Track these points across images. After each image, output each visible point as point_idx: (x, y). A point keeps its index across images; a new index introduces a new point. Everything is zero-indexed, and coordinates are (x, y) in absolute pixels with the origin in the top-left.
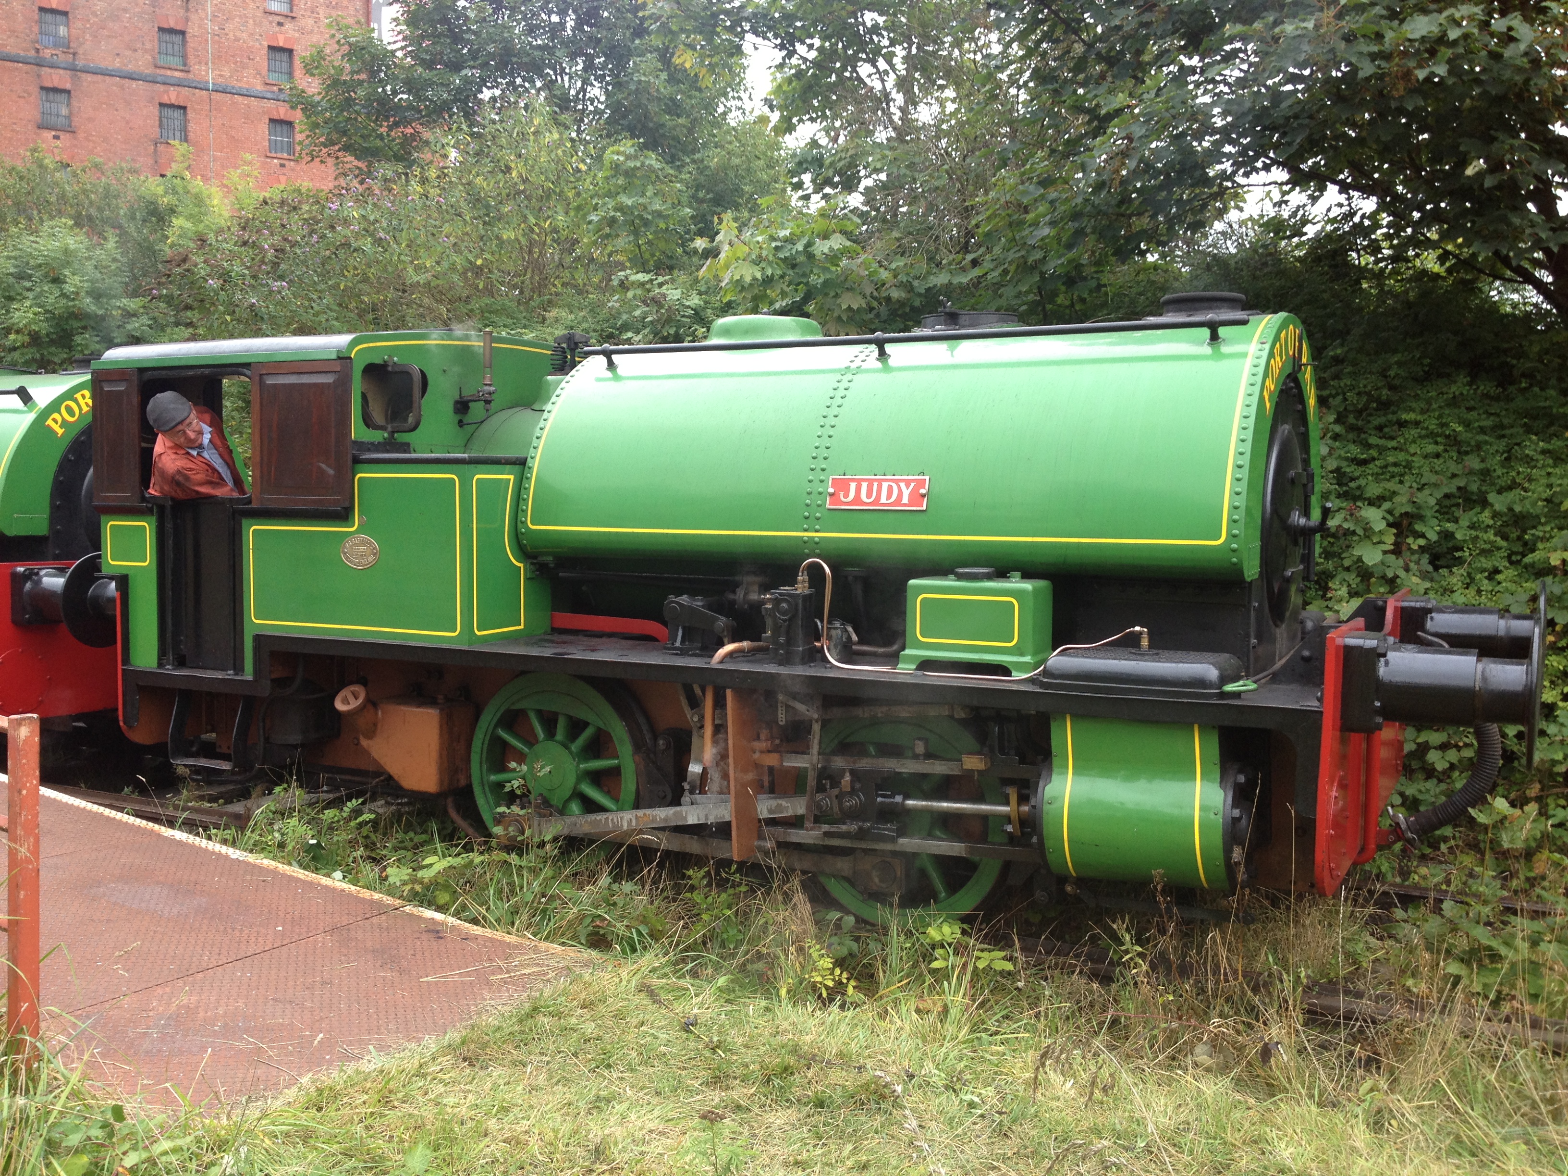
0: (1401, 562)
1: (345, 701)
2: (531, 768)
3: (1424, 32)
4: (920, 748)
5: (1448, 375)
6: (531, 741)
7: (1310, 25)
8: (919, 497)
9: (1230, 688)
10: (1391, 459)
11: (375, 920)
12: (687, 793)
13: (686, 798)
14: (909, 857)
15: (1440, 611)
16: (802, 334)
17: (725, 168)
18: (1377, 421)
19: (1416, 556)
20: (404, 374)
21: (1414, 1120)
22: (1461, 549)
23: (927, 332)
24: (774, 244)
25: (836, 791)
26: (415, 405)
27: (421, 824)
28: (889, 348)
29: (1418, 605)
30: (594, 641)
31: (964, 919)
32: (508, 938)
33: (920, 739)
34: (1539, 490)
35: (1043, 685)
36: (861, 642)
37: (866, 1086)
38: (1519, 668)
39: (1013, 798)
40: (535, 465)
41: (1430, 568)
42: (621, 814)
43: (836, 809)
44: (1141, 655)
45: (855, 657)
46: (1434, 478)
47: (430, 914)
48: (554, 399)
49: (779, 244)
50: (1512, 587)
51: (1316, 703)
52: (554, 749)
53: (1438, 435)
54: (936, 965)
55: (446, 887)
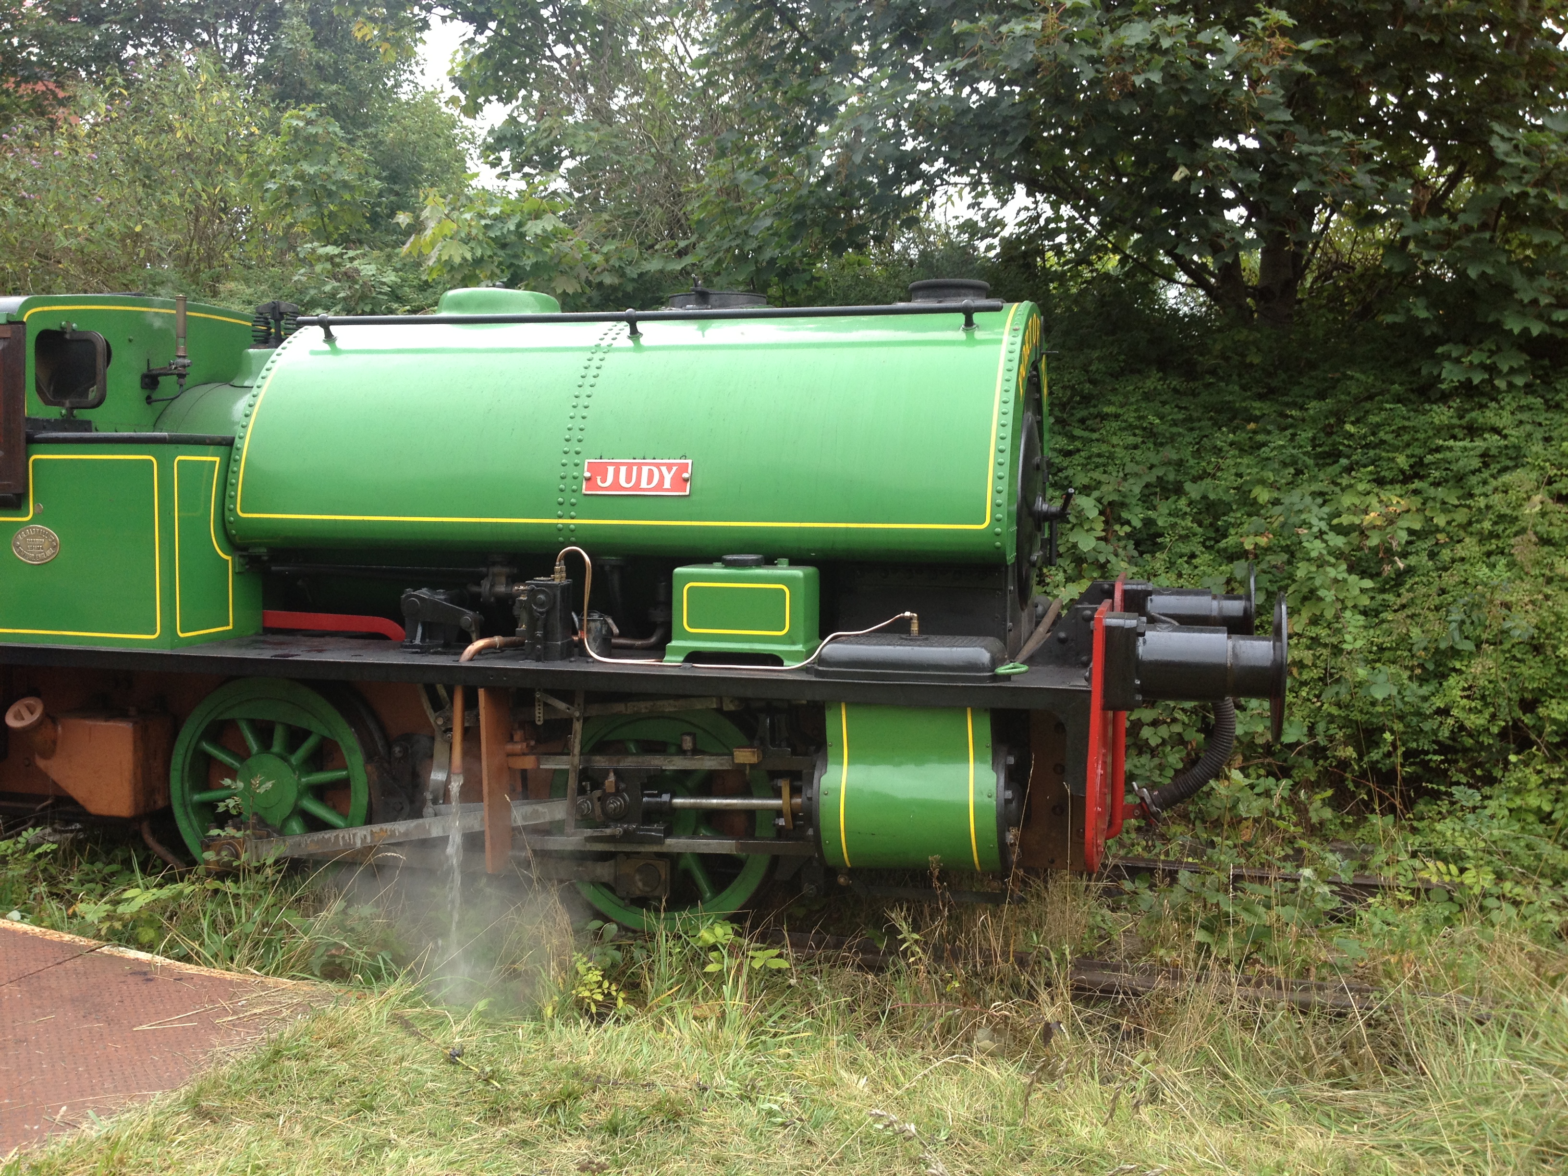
0: (1110, 548)
1: (19, 716)
2: (248, 784)
3: (1139, 40)
4: (688, 743)
5: (1139, 372)
6: (243, 755)
7: (1038, 25)
8: (680, 482)
9: (1001, 670)
10: (1095, 450)
11: (68, 965)
12: (430, 804)
13: (429, 809)
14: (673, 858)
15: (1159, 593)
16: (542, 310)
17: (403, 143)
18: (1081, 413)
19: (1122, 543)
20: (85, 342)
21: (1186, 1088)
22: (1161, 535)
23: (675, 311)
24: (483, 222)
25: (598, 793)
26: (99, 378)
27: (108, 853)
28: (641, 326)
29: (1140, 587)
30: (316, 641)
31: (733, 919)
32: (228, 975)
33: (689, 734)
34: (1227, 479)
35: (818, 673)
36: (621, 635)
37: (658, 1107)
38: (1265, 643)
39: (786, 791)
40: (245, 446)
41: (1136, 554)
42: (353, 831)
43: (598, 810)
44: (912, 641)
45: (614, 651)
46: (1136, 468)
47: (132, 954)
48: (264, 373)
49: (488, 222)
50: (1209, 570)
51: (1084, 683)
52: (271, 762)
53: (1136, 427)
54: (710, 968)
55: (150, 922)
